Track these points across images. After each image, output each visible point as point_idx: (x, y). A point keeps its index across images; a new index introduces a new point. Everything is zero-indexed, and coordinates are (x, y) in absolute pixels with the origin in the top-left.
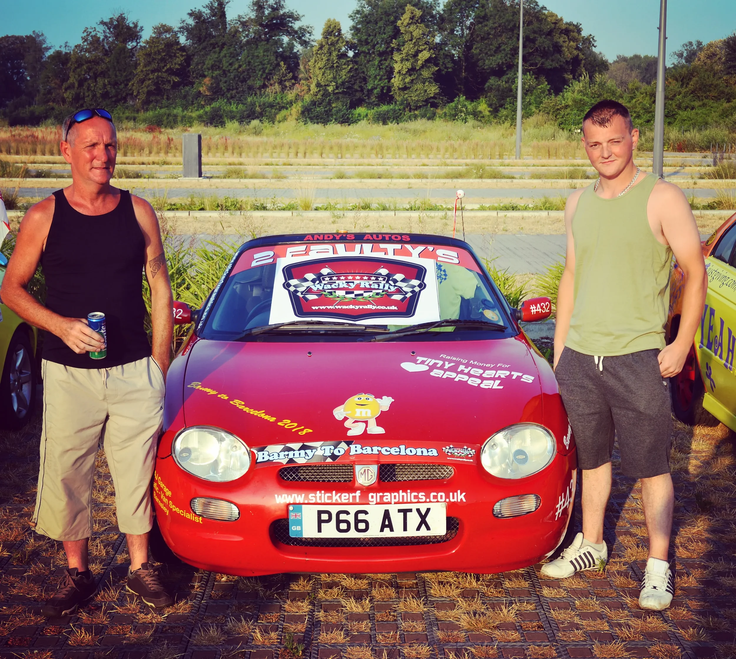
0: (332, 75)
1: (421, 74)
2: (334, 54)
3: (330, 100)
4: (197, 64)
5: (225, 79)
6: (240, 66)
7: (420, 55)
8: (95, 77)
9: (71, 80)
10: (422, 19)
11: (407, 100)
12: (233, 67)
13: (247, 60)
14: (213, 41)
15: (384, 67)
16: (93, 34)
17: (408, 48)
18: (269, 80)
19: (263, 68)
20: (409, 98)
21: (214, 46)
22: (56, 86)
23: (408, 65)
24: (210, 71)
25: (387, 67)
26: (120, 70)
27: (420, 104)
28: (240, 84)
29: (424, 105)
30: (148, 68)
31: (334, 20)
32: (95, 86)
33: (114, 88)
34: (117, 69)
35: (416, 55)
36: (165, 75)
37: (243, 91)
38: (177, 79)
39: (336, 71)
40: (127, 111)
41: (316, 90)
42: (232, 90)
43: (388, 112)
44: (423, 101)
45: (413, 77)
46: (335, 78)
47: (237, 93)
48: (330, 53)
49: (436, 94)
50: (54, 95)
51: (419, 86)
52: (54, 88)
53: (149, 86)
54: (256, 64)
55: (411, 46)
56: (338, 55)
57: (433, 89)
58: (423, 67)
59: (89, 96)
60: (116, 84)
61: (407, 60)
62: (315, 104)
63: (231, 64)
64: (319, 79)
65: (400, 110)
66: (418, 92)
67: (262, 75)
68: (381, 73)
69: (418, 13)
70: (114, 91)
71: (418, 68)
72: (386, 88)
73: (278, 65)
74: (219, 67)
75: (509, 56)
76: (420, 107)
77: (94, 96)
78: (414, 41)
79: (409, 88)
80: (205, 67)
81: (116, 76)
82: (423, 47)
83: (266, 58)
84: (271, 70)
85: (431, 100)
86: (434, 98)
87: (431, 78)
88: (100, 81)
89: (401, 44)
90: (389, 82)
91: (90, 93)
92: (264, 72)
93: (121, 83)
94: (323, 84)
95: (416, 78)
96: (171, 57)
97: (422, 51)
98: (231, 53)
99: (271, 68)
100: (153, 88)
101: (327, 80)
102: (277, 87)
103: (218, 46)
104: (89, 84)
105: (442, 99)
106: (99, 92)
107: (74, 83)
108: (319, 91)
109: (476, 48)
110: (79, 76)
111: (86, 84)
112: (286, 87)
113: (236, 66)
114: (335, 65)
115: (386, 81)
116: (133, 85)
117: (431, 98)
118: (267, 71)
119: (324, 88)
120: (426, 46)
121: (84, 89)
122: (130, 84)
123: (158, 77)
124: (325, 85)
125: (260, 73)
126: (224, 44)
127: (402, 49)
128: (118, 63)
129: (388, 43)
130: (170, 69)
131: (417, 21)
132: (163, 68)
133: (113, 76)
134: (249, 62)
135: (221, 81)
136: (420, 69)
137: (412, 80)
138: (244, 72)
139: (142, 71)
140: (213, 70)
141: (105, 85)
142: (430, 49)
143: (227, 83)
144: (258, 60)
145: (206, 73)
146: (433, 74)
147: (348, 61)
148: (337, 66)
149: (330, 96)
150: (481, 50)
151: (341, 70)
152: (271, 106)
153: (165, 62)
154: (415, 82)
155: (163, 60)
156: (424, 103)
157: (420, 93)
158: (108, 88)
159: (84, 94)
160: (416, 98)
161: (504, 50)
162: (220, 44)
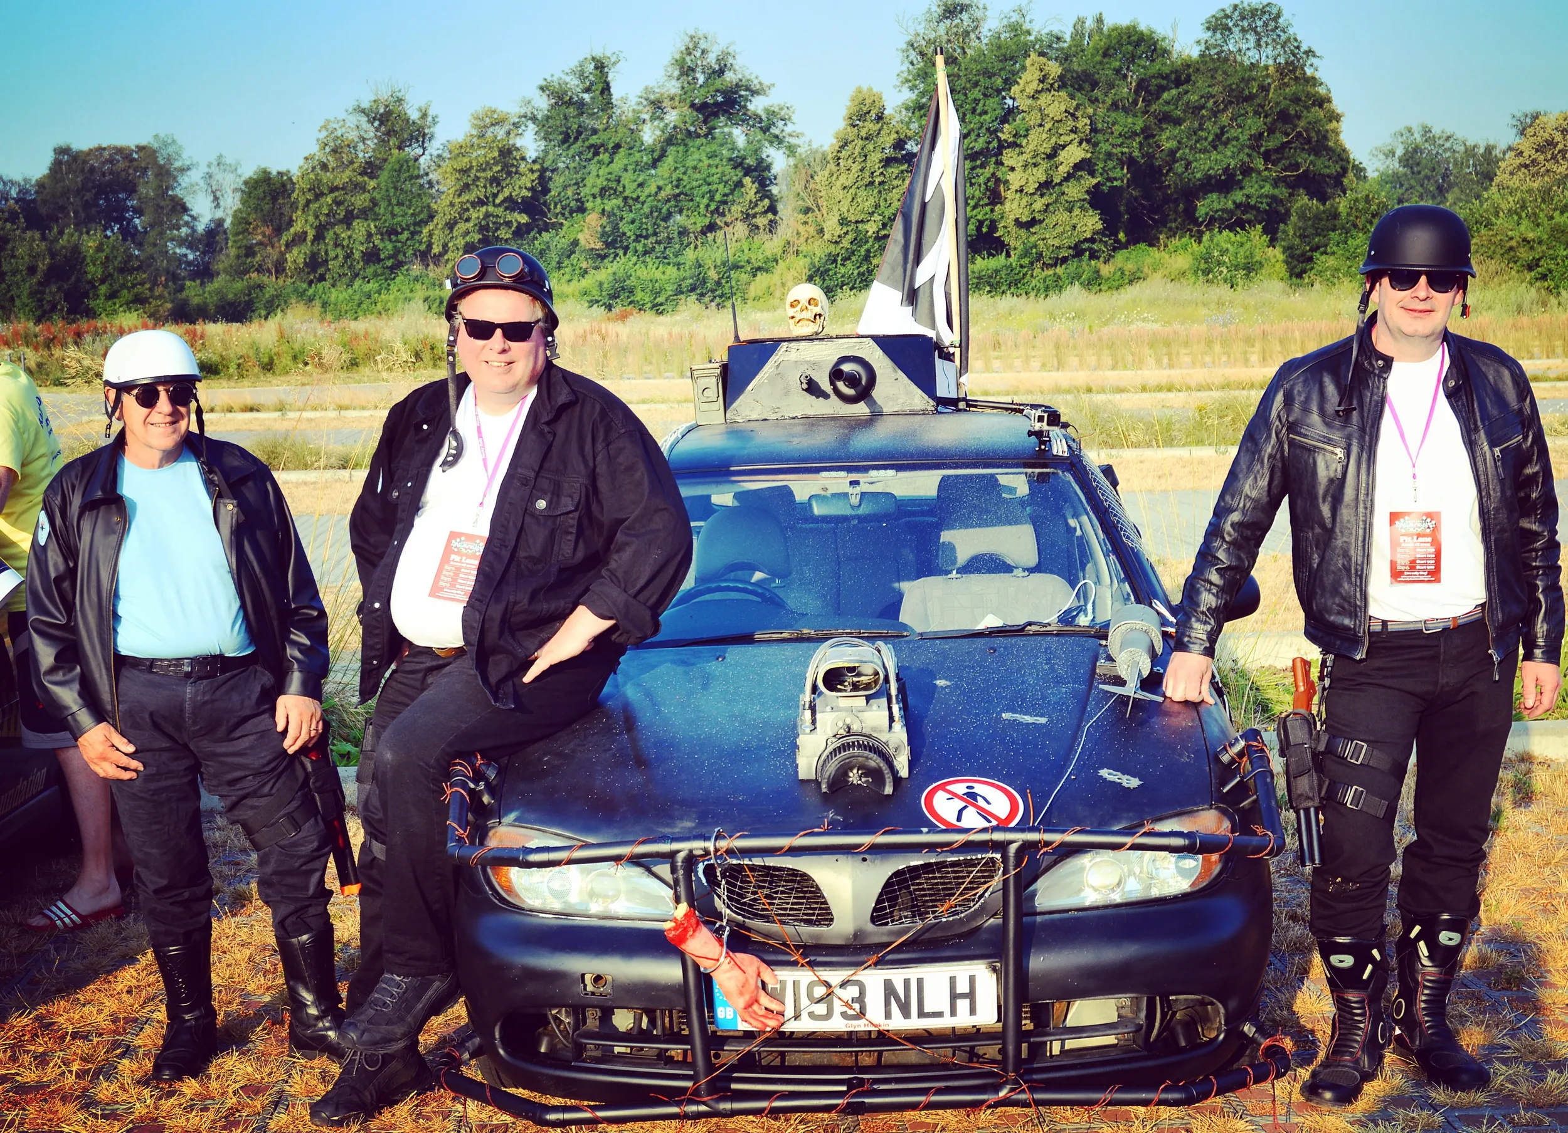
0: (871, 201)
1: (1063, 194)
2: (875, 158)
3: (868, 251)
4: (565, 187)
5: (632, 215)
6: (660, 188)
7: (1063, 155)
8: (348, 219)
9: (297, 227)
10: (1063, 82)
11: (1035, 246)
12: (647, 191)
13: (675, 176)
14: (594, 140)
15: (982, 180)
16: (339, 133)
17: (1038, 141)
18: (723, 215)
19: (710, 191)
20: (1041, 243)
21: (596, 150)
22: (265, 240)
23: (1040, 175)
24: (598, 200)
25: (989, 180)
26: (400, 204)
27: (1064, 253)
28: (663, 224)
29: (1074, 256)
30: (465, 197)
31: (870, 89)
32: (350, 237)
33: (390, 240)
34: (394, 201)
35: (1052, 156)
36: (500, 211)
37: (670, 239)
38: (524, 219)
39: (880, 192)
40: (418, 286)
41: (839, 231)
42: (646, 238)
43: (997, 271)
44: (1070, 248)
45: (1046, 200)
46: (877, 206)
47: (659, 243)
48: (866, 156)
49: (1095, 233)
50: (258, 258)
51: (1062, 216)
52: (260, 243)
53: (467, 233)
54: (695, 184)
55: (1044, 136)
56: (881, 161)
57: (1091, 222)
58: (1068, 178)
59: (337, 256)
60: (392, 232)
61: (1035, 165)
62: (835, 261)
63: (641, 185)
64: (844, 209)
65: (1022, 266)
66: (1059, 229)
67: (708, 206)
68: (977, 194)
69: (1054, 70)
70: (390, 246)
71: (1057, 180)
72: (987, 222)
73: (739, 184)
74: (615, 190)
75: (1247, 150)
76: (1064, 260)
77: (348, 256)
78: (1048, 126)
79: (1041, 222)
80: (584, 192)
81: (393, 215)
82: (1068, 139)
83: (714, 170)
84: (724, 195)
85: (1086, 246)
86: (1092, 240)
87: (1084, 200)
88: (360, 228)
89: (1022, 132)
90: (992, 211)
91: (339, 250)
92: (712, 199)
93: (403, 229)
94: (853, 218)
95: (1056, 202)
96: (509, 174)
97: (1064, 147)
98: (637, 163)
99: (727, 191)
100: (477, 237)
101: (862, 212)
102: (741, 229)
103: (606, 150)
104: (335, 233)
105: (1106, 242)
106: (359, 249)
107: (305, 233)
108: (846, 233)
109: (1168, 139)
110: (317, 217)
111: (330, 235)
112: (757, 227)
113: (653, 189)
114: (878, 180)
115: (988, 209)
116: (431, 235)
117: (1086, 240)
118: (718, 197)
119: (853, 226)
120: (1073, 136)
121: (326, 245)
122: (425, 231)
123: (487, 215)
124: (857, 222)
125: (705, 201)
126: (618, 146)
127: (1024, 144)
128: (396, 188)
129: (993, 132)
130: (509, 199)
131: (1052, 85)
132: (495, 196)
133: (389, 216)
134: (679, 180)
135: (622, 219)
136: (1060, 184)
137: (1048, 205)
138: (669, 200)
139: (452, 204)
140: (602, 196)
141: (370, 235)
142: (1080, 143)
143: (637, 224)
144: (697, 176)
145: (589, 205)
146: (1088, 192)
147: (902, 172)
148: (880, 183)
149: (867, 242)
150: (1179, 142)
151: (890, 190)
152: (736, 267)
153: (498, 184)
154: (1051, 208)
155: (495, 180)
156: (1071, 252)
157: (1063, 233)
158: (377, 240)
159: (326, 253)
160: (1057, 243)
161: (1237, 139)
162: (611, 145)
